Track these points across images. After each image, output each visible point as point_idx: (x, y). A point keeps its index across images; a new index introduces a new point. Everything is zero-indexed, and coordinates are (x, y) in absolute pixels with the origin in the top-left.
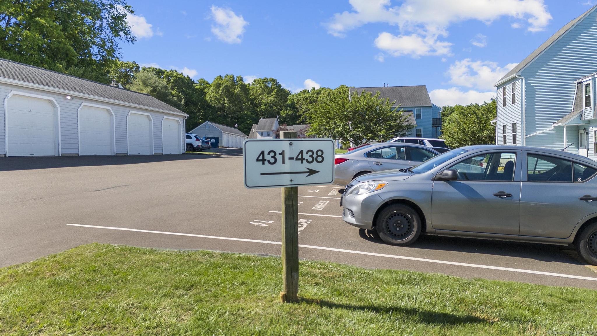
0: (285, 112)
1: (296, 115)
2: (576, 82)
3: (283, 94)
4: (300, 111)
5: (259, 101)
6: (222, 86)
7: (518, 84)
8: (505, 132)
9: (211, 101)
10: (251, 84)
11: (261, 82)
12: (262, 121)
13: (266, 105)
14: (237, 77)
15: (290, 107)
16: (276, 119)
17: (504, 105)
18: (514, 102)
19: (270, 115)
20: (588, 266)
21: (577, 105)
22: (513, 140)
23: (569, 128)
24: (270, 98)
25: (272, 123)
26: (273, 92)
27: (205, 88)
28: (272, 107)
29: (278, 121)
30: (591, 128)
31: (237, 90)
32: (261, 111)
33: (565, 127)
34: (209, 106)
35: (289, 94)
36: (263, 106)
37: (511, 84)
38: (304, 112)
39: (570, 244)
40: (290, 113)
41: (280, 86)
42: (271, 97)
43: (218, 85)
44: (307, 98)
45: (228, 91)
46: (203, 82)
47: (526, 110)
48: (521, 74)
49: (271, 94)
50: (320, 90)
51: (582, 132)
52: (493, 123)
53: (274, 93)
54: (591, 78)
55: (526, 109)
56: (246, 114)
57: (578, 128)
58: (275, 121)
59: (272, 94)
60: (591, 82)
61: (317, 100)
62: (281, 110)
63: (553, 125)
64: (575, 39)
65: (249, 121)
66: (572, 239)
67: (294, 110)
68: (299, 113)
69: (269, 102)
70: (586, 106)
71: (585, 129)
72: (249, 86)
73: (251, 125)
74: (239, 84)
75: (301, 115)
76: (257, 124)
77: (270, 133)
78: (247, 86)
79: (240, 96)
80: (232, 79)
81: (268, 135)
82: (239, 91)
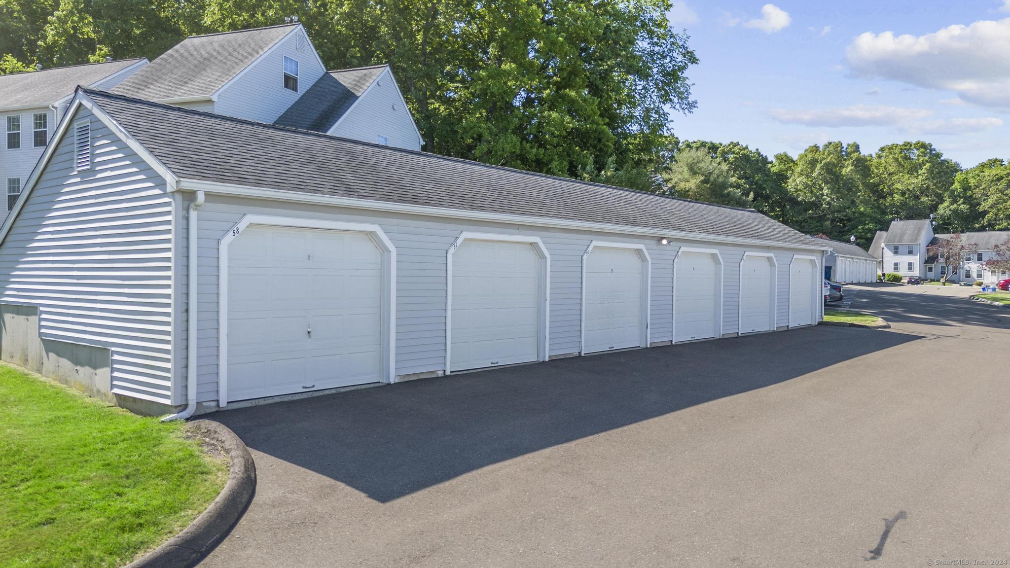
1: (973, 213)
3: (944, 170)
4: (983, 204)
5: (889, 187)
6: (821, 163)
9: (797, 191)
10: (874, 155)
11: (897, 151)
12: (897, 225)
13: (903, 194)
14: (848, 144)
16: (928, 222)
19: (913, 213)
25: (920, 230)
26: (922, 168)
27: (787, 170)
28: (917, 198)
29: (932, 224)
31: (847, 170)
32: (893, 205)
34: (793, 201)
35: (957, 171)
36: (896, 197)
38: (991, 207)
41: (938, 156)
42: (917, 177)
43: (813, 163)
44: (1002, 178)
45: (832, 173)
46: (784, 159)
49: (917, 172)
53: (924, 170)
56: (862, 213)
58: (926, 225)
59: (920, 172)
65: (868, 224)
68: (981, 209)
69: (910, 188)
72: (870, 160)
73: (873, 232)
74: (852, 158)
75: (985, 213)
76: (887, 230)
77: (914, 249)
78: (867, 161)
79: (852, 179)
80: (839, 149)
81: (910, 252)
82: (851, 170)
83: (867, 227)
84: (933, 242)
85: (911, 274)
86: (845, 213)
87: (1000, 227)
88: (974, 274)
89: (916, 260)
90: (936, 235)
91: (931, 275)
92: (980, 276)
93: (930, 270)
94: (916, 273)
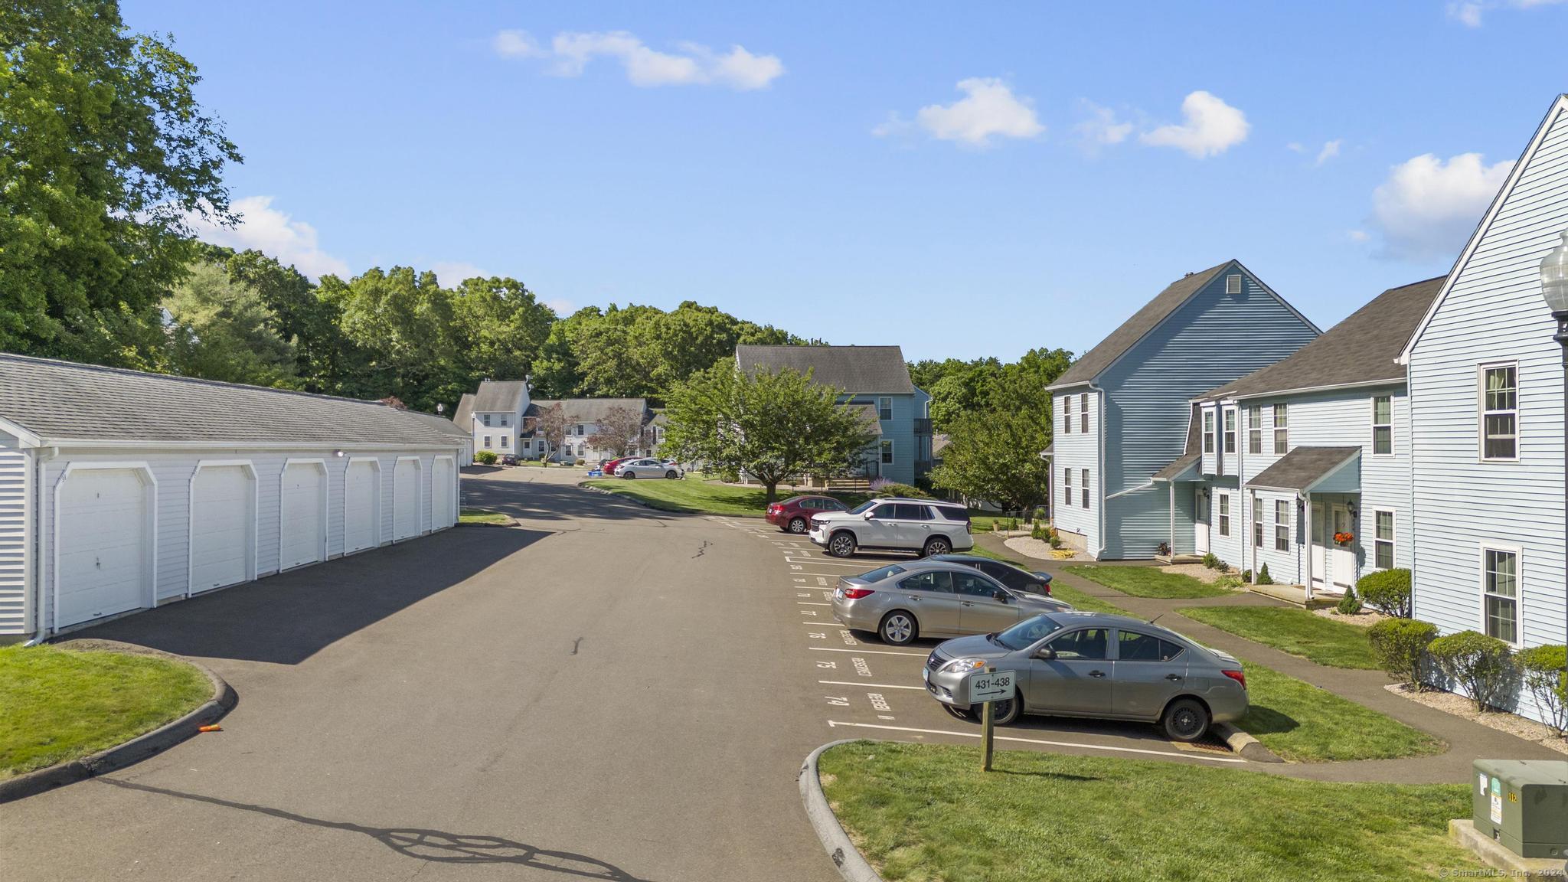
0: (545, 363)
1: (571, 373)
2: (1191, 402)
3: (538, 318)
4: (582, 364)
5: (475, 334)
6: (386, 294)
7: (1093, 398)
8: (1067, 480)
9: (353, 330)
10: (455, 290)
11: (485, 287)
12: (487, 387)
13: (492, 344)
14: (422, 273)
15: (558, 353)
16: (523, 384)
17: (1067, 429)
18: (1085, 429)
19: (507, 373)
20: (1173, 743)
21: (1192, 444)
22: (1084, 500)
23: (1179, 485)
24: (504, 328)
25: (514, 394)
26: (514, 314)
27: (338, 299)
28: (509, 351)
29: (528, 389)
30: (1214, 489)
31: (422, 308)
32: (479, 359)
33: (1173, 483)
34: (348, 346)
35: (552, 320)
36: (484, 347)
37: (1080, 395)
38: (592, 368)
39: (1157, 722)
40: (557, 366)
41: (531, 298)
42: (508, 325)
43: (377, 294)
44: (601, 333)
45: (402, 308)
46: (332, 283)
47: (1106, 450)
48: (1097, 382)
49: (509, 318)
50: (631, 312)
51: (1200, 492)
52: (1045, 456)
53: (517, 316)
54: (1213, 403)
55: (1106, 446)
56: (443, 368)
57: (1194, 485)
58: (521, 388)
59: (512, 317)
60: (1214, 410)
61: (625, 339)
62: (534, 359)
63: (1153, 479)
64: (1191, 325)
65: (450, 383)
66: (1158, 717)
67: (568, 361)
68: (579, 369)
69: (501, 337)
70: (1207, 450)
71: (1205, 489)
72: (451, 296)
73: (458, 394)
74: (428, 291)
75: (585, 374)
76: (475, 392)
77: (508, 419)
78: (447, 297)
79: (428, 321)
80: (410, 278)
81: (504, 423)
82: (428, 308)
83: (449, 387)
84: (531, 411)
85: (505, 451)
86: (421, 368)
87: (600, 393)
88: (575, 451)
89: (511, 433)
90: (533, 402)
91: (528, 452)
92: (581, 453)
93: (527, 445)
94: (511, 450)
